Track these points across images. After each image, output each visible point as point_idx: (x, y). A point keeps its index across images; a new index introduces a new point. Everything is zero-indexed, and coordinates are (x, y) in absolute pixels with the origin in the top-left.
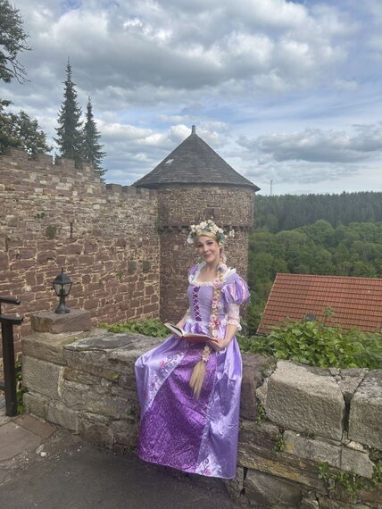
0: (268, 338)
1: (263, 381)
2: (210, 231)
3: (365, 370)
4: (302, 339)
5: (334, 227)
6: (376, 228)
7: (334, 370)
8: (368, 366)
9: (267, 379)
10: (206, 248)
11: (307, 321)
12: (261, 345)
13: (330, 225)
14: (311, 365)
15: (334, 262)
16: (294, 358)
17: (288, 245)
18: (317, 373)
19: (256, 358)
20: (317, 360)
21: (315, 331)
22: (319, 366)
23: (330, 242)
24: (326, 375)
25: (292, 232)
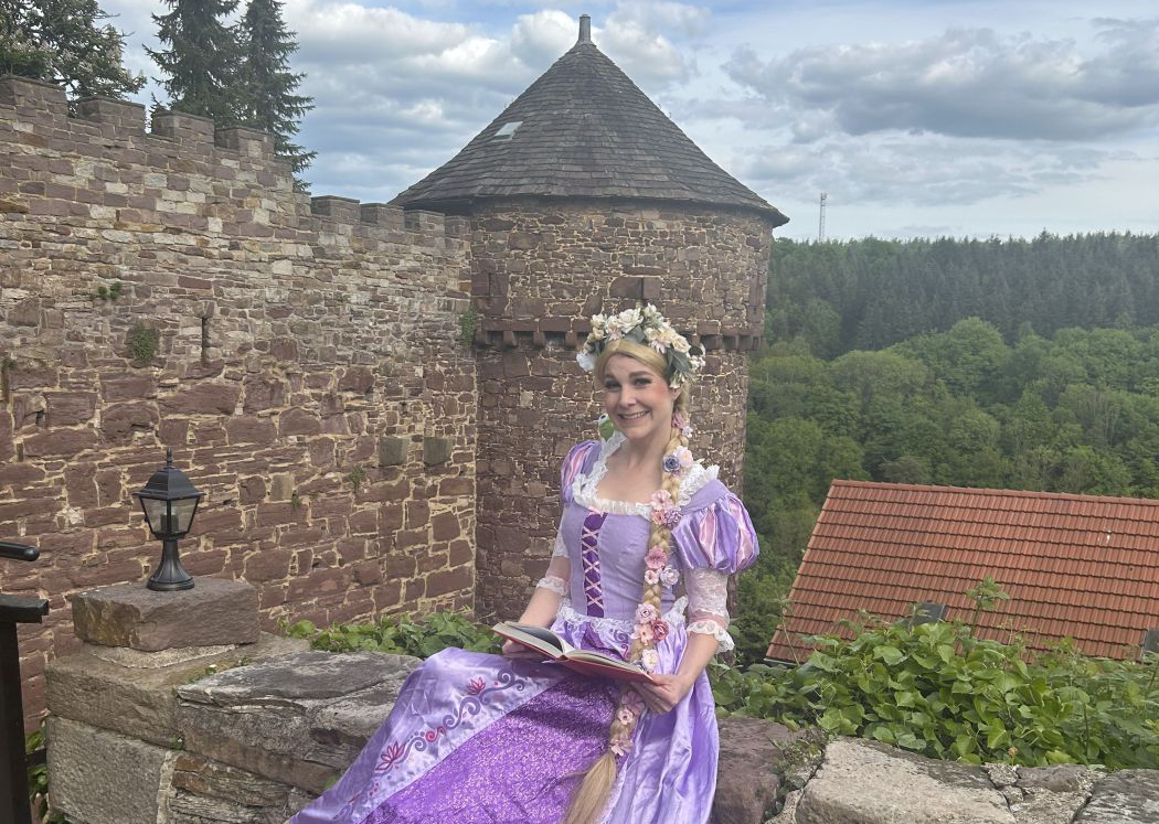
0: (802, 670)
1: (782, 800)
2: (645, 342)
3: (1095, 772)
4: (904, 675)
5: (1011, 340)
6: (1137, 346)
7: (1000, 770)
8: (1102, 758)
9: (796, 796)
10: (629, 395)
11: (919, 621)
12: (779, 693)
13: (998, 335)
14: (929, 753)
15: (1006, 447)
16: (880, 732)
17: (867, 393)
18: (947, 779)
19: (763, 729)
20: (948, 741)
21: (945, 652)
22: (954, 756)
23: (995, 388)
24: (975, 785)
25: (880, 353)
